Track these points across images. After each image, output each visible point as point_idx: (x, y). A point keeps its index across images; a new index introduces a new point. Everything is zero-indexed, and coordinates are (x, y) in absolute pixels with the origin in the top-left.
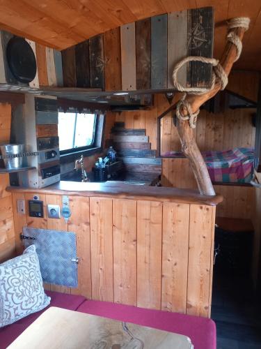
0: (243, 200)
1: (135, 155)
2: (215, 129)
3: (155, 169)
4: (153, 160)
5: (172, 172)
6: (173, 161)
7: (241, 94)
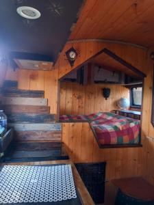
0: (135, 160)
1: (31, 120)
2: (79, 98)
3: (55, 135)
4: (53, 125)
5: (72, 137)
6: (73, 125)
7: (133, 65)
